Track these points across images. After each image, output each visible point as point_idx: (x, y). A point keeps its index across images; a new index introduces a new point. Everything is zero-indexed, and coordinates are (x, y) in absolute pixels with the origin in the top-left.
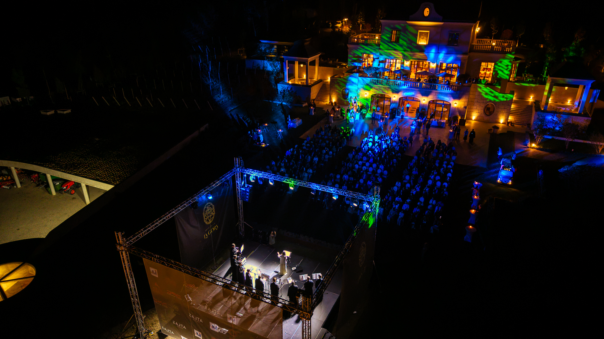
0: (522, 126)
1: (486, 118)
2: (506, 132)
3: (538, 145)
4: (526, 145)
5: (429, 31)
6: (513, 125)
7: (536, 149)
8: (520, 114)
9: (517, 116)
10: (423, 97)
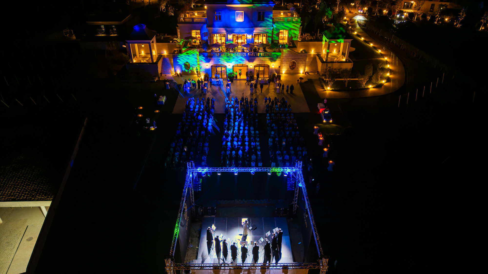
0: (314, 73)
1: (292, 71)
2: (307, 80)
3: (331, 87)
4: (324, 89)
5: (243, 12)
6: (309, 74)
7: (330, 90)
8: (310, 65)
9: (309, 66)
10: (250, 63)
